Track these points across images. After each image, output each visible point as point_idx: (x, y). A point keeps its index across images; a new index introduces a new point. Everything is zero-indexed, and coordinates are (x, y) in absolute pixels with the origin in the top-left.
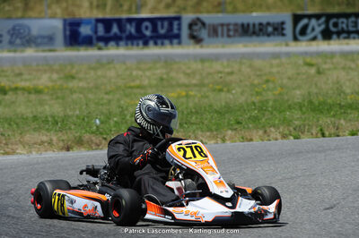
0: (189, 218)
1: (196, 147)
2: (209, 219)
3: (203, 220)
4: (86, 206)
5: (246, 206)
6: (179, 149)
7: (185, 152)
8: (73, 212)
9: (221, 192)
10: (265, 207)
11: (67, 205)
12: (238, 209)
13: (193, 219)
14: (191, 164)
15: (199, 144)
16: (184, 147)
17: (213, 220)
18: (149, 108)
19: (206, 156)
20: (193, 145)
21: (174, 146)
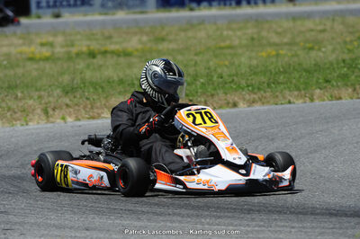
0: (201, 187)
1: (205, 113)
2: (223, 187)
3: (217, 189)
4: (91, 176)
5: (260, 173)
6: (188, 115)
7: (195, 118)
8: (78, 183)
9: (234, 159)
10: (280, 174)
11: (71, 176)
12: (252, 176)
13: (206, 187)
14: (202, 130)
15: (209, 109)
16: (193, 112)
17: (227, 189)
18: (155, 75)
19: (216, 122)
20: (203, 111)
21: (183, 112)
